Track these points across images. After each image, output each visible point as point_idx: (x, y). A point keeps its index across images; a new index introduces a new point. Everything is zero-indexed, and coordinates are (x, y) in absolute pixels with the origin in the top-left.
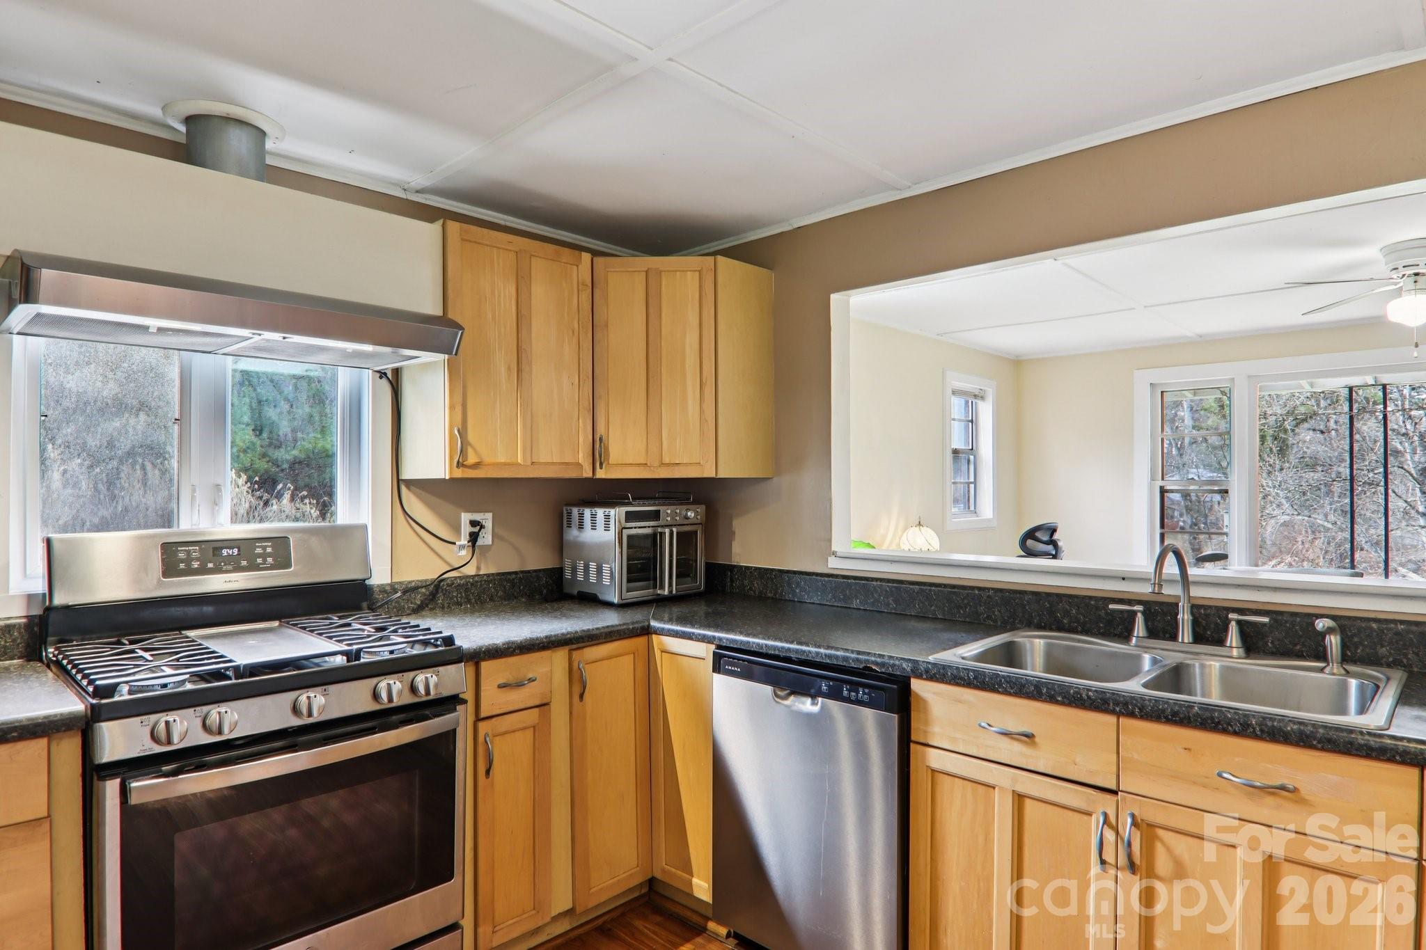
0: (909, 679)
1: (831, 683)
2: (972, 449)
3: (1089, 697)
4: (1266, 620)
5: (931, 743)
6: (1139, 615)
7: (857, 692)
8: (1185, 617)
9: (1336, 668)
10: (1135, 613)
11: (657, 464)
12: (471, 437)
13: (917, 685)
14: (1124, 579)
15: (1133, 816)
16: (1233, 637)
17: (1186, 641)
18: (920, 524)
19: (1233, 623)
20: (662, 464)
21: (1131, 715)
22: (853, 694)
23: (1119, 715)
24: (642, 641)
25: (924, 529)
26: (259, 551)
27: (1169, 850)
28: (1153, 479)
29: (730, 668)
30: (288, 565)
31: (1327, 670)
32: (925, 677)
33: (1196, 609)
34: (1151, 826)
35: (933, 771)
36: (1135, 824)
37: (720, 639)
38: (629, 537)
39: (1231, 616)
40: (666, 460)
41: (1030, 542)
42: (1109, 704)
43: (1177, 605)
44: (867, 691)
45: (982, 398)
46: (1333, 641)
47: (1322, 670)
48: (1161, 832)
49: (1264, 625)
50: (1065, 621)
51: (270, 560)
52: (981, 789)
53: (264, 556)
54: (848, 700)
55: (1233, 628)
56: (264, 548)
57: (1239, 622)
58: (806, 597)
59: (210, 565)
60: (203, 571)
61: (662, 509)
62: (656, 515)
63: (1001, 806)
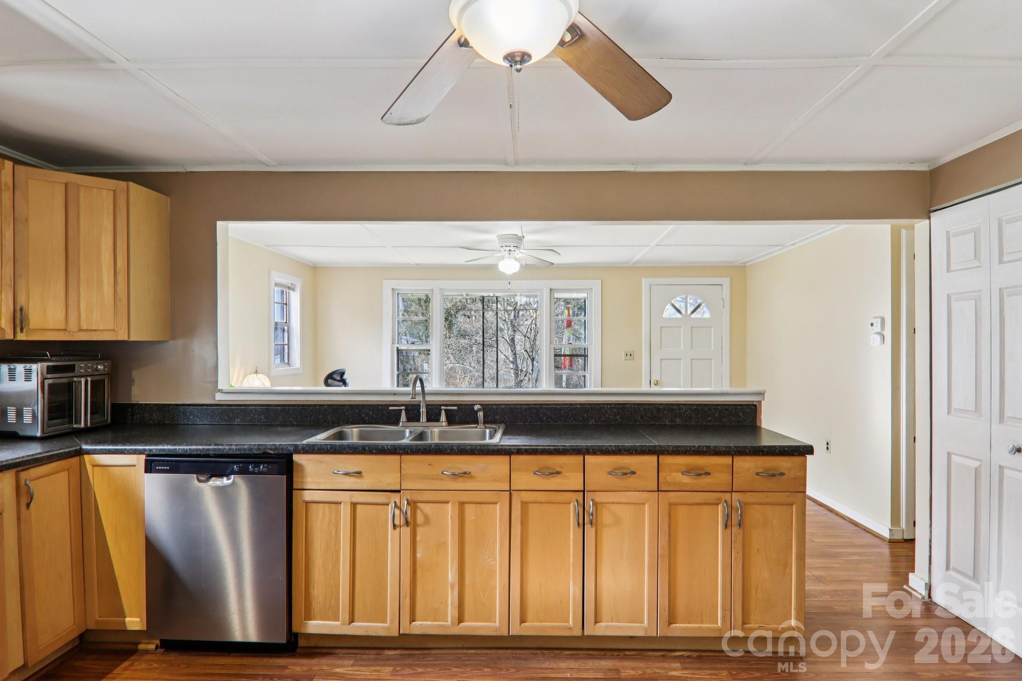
0: (291, 455)
1: (241, 465)
2: (286, 322)
3: (388, 448)
4: (456, 408)
5: (305, 488)
6: (403, 411)
7: (259, 468)
8: (423, 410)
9: (481, 426)
10: (401, 410)
11: (76, 329)
13: (296, 458)
14: (395, 394)
15: (407, 500)
16: (443, 417)
17: (424, 421)
18: (256, 372)
19: (443, 411)
20: (80, 330)
21: (407, 453)
22: (256, 469)
23: (401, 454)
24: (75, 460)
25: (260, 375)
27: (422, 512)
28: (393, 343)
29: (160, 468)
31: (478, 427)
32: (302, 452)
33: (427, 406)
34: (415, 502)
35: (307, 503)
36: (408, 504)
37: (150, 450)
38: (49, 385)
39: (442, 408)
40: (85, 327)
41: (330, 381)
42: (397, 450)
43: (420, 405)
44: (265, 465)
45: (293, 290)
46: (481, 414)
47: (476, 427)
48: (419, 505)
49: (454, 410)
50: (366, 419)
52: (333, 506)
54: (253, 473)
55: (443, 413)
57: (445, 410)
58: (198, 421)
61: (77, 363)
62: (71, 368)
63: (345, 512)
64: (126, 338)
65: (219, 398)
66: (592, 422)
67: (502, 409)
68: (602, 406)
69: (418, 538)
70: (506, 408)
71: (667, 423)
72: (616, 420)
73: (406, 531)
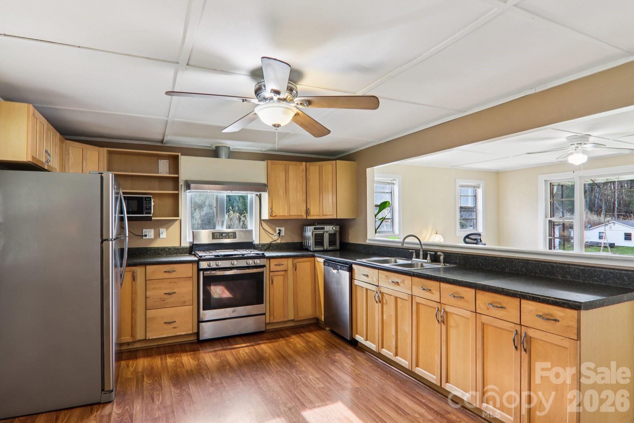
0: (352, 264)
1: (340, 266)
2: (475, 206)
4: (433, 253)
5: (355, 279)
7: (344, 268)
8: (421, 253)
9: (442, 264)
10: (413, 252)
11: (322, 215)
12: (274, 209)
13: (354, 267)
15: (380, 291)
17: (421, 258)
18: (437, 233)
19: (429, 254)
20: (323, 215)
23: (378, 269)
24: (313, 259)
25: (438, 235)
26: (230, 235)
27: (385, 298)
28: (546, 217)
29: (326, 264)
30: (236, 238)
33: (423, 251)
35: (356, 285)
37: (327, 258)
38: (315, 234)
39: (428, 252)
40: (324, 214)
43: (420, 250)
44: (346, 267)
45: (479, 187)
46: (442, 258)
47: (440, 265)
48: (384, 294)
51: (232, 237)
52: (362, 288)
53: (231, 236)
55: (429, 256)
56: (231, 234)
58: (362, 251)
59: (221, 237)
60: (219, 238)
61: (325, 227)
62: (323, 228)
63: (365, 291)
64: (335, 217)
65: (368, 242)
66: (507, 270)
67: (459, 257)
68: (513, 260)
70: (461, 256)
72: (522, 271)
73: (380, 304)
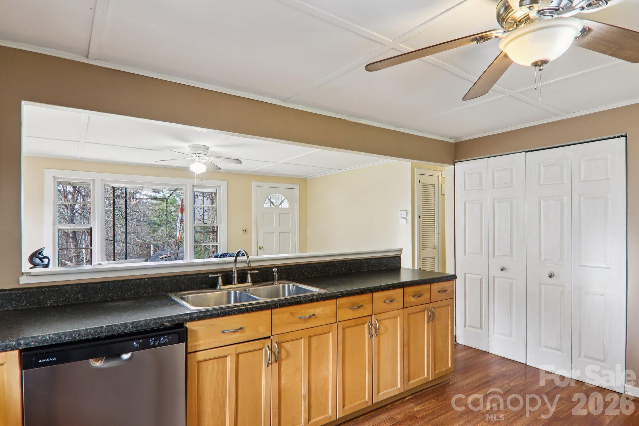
0: (183, 324)
1: (141, 341)
4: (257, 271)
5: (198, 350)
6: (220, 277)
7: (160, 339)
8: (235, 275)
9: (276, 282)
10: (218, 277)
13: (188, 325)
14: (204, 265)
15: (276, 342)
16: (249, 279)
17: (236, 283)
19: (249, 274)
22: (157, 342)
23: (272, 309)
27: (285, 349)
31: (274, 283)
32: (196, 319)
33: (238, 271)
34: (281, 343)
35: (199, 362)
36: (277, 345)
37: (27, 344)
39: (248, 272)
41: (35, 259)
43: (232, 271)
44: (166, 337)
46: (276, 275)
47: (273, 284)
48: (283, 344)
49: (256, 273)
52: (221, 360)
54: (154, 346)
55: (249, 276)
57: (250, 274)
63: (230, 362)
66: (331, 273)
69: (282, 369)
71: (366, 270)
72: (342, 271)
73: (275, 366)
